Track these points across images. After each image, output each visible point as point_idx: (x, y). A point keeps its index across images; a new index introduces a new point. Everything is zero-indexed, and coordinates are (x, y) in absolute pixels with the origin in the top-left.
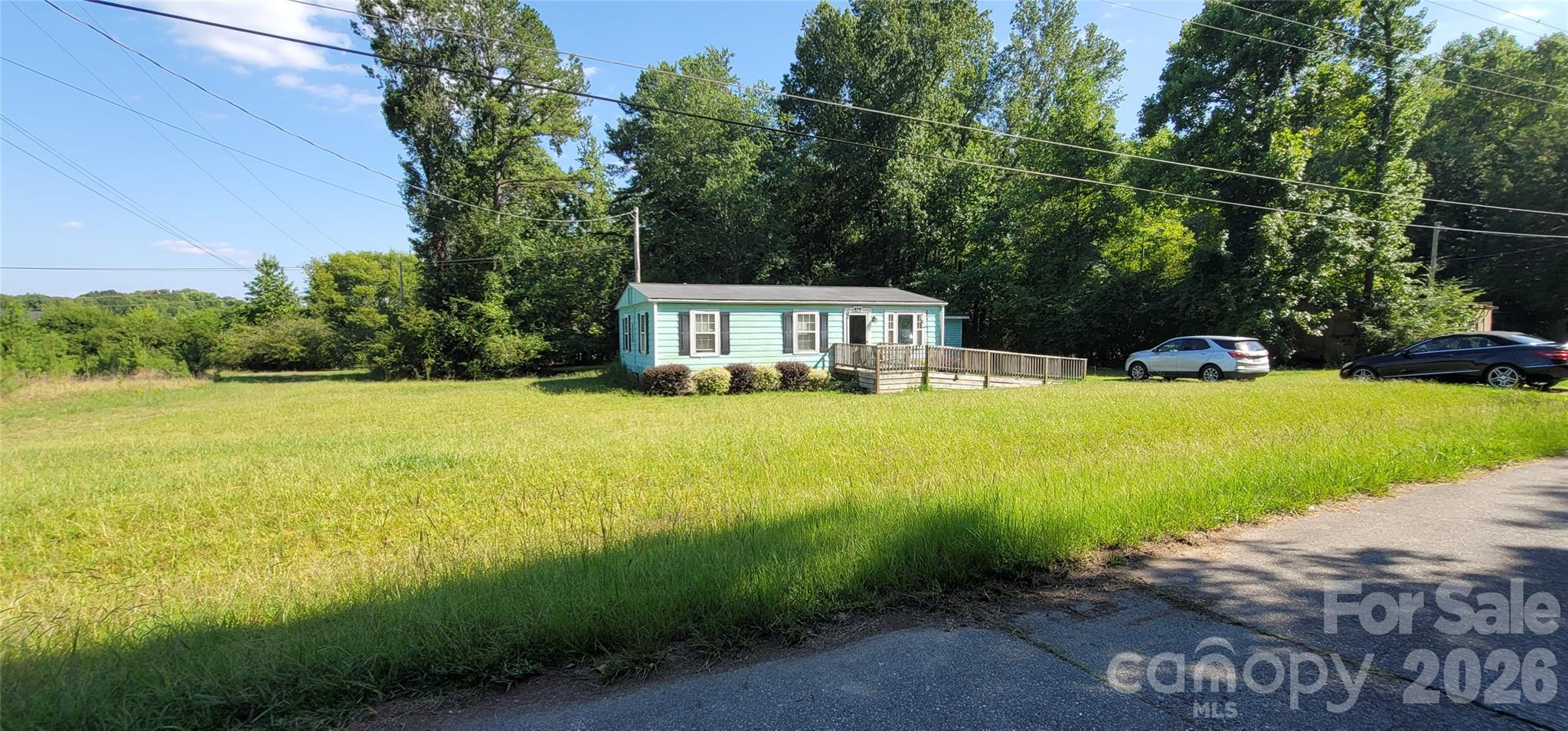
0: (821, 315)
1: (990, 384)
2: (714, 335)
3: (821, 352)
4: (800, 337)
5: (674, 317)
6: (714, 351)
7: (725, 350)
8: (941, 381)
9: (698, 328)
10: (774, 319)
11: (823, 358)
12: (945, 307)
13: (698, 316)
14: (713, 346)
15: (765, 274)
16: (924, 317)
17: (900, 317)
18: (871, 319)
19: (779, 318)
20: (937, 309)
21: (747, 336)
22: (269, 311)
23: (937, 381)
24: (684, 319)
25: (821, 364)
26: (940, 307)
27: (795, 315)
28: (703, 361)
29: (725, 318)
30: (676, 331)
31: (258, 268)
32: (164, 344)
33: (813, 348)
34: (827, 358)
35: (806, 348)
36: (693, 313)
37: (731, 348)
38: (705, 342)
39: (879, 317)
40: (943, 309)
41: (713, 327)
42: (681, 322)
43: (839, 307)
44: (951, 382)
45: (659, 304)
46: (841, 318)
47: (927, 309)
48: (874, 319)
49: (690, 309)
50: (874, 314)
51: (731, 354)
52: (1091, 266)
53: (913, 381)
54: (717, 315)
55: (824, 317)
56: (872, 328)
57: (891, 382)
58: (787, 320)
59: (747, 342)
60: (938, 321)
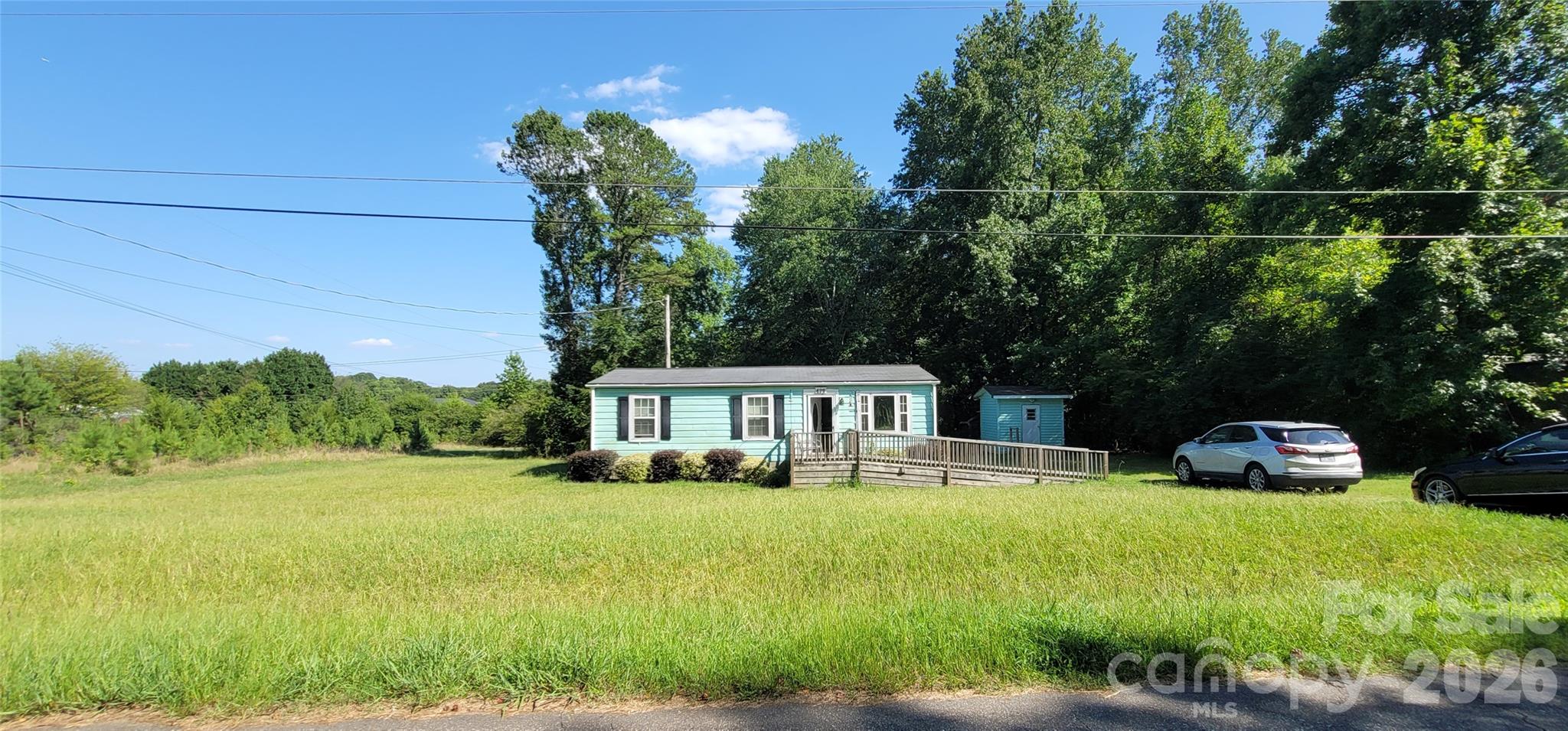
0: (776, 397)
1: (951, 481)
2: (653, 420)
3: (775, 438)
4: (751, 422)
5: (613, 402)
6: (653, 437)
7: (666, 435)
8: (879, 475)
9: (637, 412)
10: (723, 402)
11: (778, 445)
12: (937, 386)
13: (637, 401)
14: (652, 431)
15: (847, 355)
16: (909, 396)
17: (877, 399)
18: (838, 402)
19: (727, 402)
20: (928, 388)
21: (689, 421)
22: (510, 397)
23: (874, 475)
24: (623, 402)
25: (776, 452)
26: (931, 386)
27: (745, 399)
28: (642, 446)
29: (666, 402)
30: (615, 415)
31: (506, 363)
32: (462, 423)
33: (766, 433)
34: (783, 445)
35: (759, 434)
36: (632, 398)
37: (672, 434)
38: (645, 427)
39: (847, 399)
40: (935, 388)
41: (652, 411)
42: (620, 407)
43: (799, 389)
44: (895, 476)
45: (596, 389)
46: (800, 401)
47: (915, 388)
48: (841, 403)
49: (629, 393)
50: (842, 396)
51: (672, 439)
52: (1209, 328)
53: (839, 474)
54: (657, 399)
55: (779, 400)
56: (839, 412)
57: (810, 475)
58: (735, 402)
59: (690, 427)
60: (929, 403)
